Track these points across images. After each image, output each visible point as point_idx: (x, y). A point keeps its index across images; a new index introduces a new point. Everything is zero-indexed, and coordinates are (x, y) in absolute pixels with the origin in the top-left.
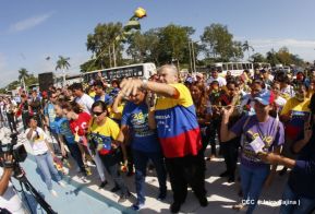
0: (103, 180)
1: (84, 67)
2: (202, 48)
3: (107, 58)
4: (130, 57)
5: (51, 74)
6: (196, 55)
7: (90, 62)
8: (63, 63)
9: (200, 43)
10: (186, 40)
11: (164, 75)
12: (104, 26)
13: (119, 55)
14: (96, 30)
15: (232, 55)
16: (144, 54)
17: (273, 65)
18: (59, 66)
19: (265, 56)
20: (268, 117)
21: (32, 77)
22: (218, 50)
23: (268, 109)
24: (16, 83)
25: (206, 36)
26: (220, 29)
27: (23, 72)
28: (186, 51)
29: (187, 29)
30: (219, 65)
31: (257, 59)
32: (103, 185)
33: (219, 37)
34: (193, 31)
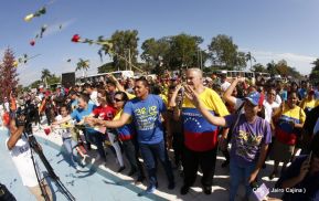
0: (121, 164)
1: (102, 69)
2: (209, 56)
3: (123, 62)
4: (144, 62)
5: (73, 74)
6: (204, 62)
7: (109, 64)
8: (82, 64)
9: (207, 52)
10: (195, 48)
11: (191, 78)
12: (121, 33)
13: (134, 59)
14: (113, 36)
15: (235, 64)
16: (157, 59)
17: (272, 75)
18: (79, 68)
19: (265, 66)
20: (256, 118)
21: (53, 77)
22: (223, 59)
23: (257, 109)
24: (39, 82)
25: (213, 46)
26: (227, 40)
27: (46, 73)
28: (195, 58)
29: (196, 38)
30: (225, 72)
31: (258, 69)
32: (121, 170)
33: (225, 47)
34: (202, 41)
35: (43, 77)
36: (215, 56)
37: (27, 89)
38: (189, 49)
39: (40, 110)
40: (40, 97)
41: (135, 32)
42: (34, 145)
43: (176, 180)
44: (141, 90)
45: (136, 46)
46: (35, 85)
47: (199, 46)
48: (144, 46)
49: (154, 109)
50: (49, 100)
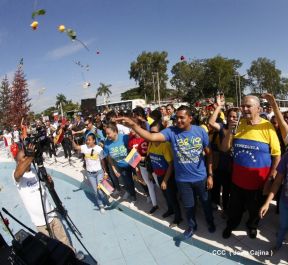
0: (154, 204)
1: (126, 95)
2: (249, 82)
3: (150, 87)
4: (174, 88)
5: (94, 101)
6: (242, 89)
7: (132, 91)
8: (104, 90)
9: (247, 77)
10: (233, 73)
11: (249, 106)
12: (149, 55)
13: (163, 84)
14: (139, 59)
15: (279, 92)
16: (189, 85)
18: (99, 94)
21: (70, 104)
22: (265, 85)
24: (53, 109)
25: (253, 71)
26: (268, 64)
27: (61, 99)
28: (232, 85)
29: (234, 62)
33: (266, 72)
34: (241, 64)
35: (58, 103)
36: (255, 82)
37: (39, 117)
38: (225, 74)
40: (55, 126)
41: (165, 54)
44: (184, 120)
45: (165, 70)
46: (49, 112)
47: (238, 70)
48: (175, 70)
49: (198, 141)
50: (65, 129)
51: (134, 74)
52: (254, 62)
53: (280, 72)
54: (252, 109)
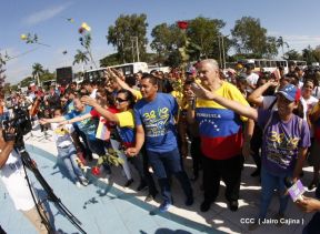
0: (129, 178)
1: (104, 62)
2: (233, 43)
3: (129, 53)
4: (155, 52)
5: (69, 69)
6: (226, 51)
7: (111, 56)
8: (81, 57)
9: (230, 37)
10: (216, 33)
11: (204, 72)
12: (127, 18)
13: (143, 49)
14: (117, 23)
15: (265, 51)
16: (170, 48)
17: (309, 64)
18: (77, 61)
19: (300, 53)
20: (292, 116)
21: (47, 73)
22: (250, 45)
23: (292, 106)
24: (30, 79)
25: (237, 30)
26: (253, 23)
27: (37, 68)
28: (215, 46)
29: (216, 22)
30: (252, 61)
31: (292, 56)
32: (128, 184)
33: (251, 31)
34: (224, 25)
35: (34, 73)
36: (239, 42)
37: (15, 88)
38: (208, 35)
39: (31, 113)
40: (30, 98)
41: (144, 17)
42: (27, 162)
43: (194, 195)
44: (148, 89)
45: (144, 33)
46: (26, 83)
47: (221, 31)
48: (154, 33)
49: (165, 111)
51: (112, 39)
52: (238, 21)
53: (265, 31)
54: (208, 75)
